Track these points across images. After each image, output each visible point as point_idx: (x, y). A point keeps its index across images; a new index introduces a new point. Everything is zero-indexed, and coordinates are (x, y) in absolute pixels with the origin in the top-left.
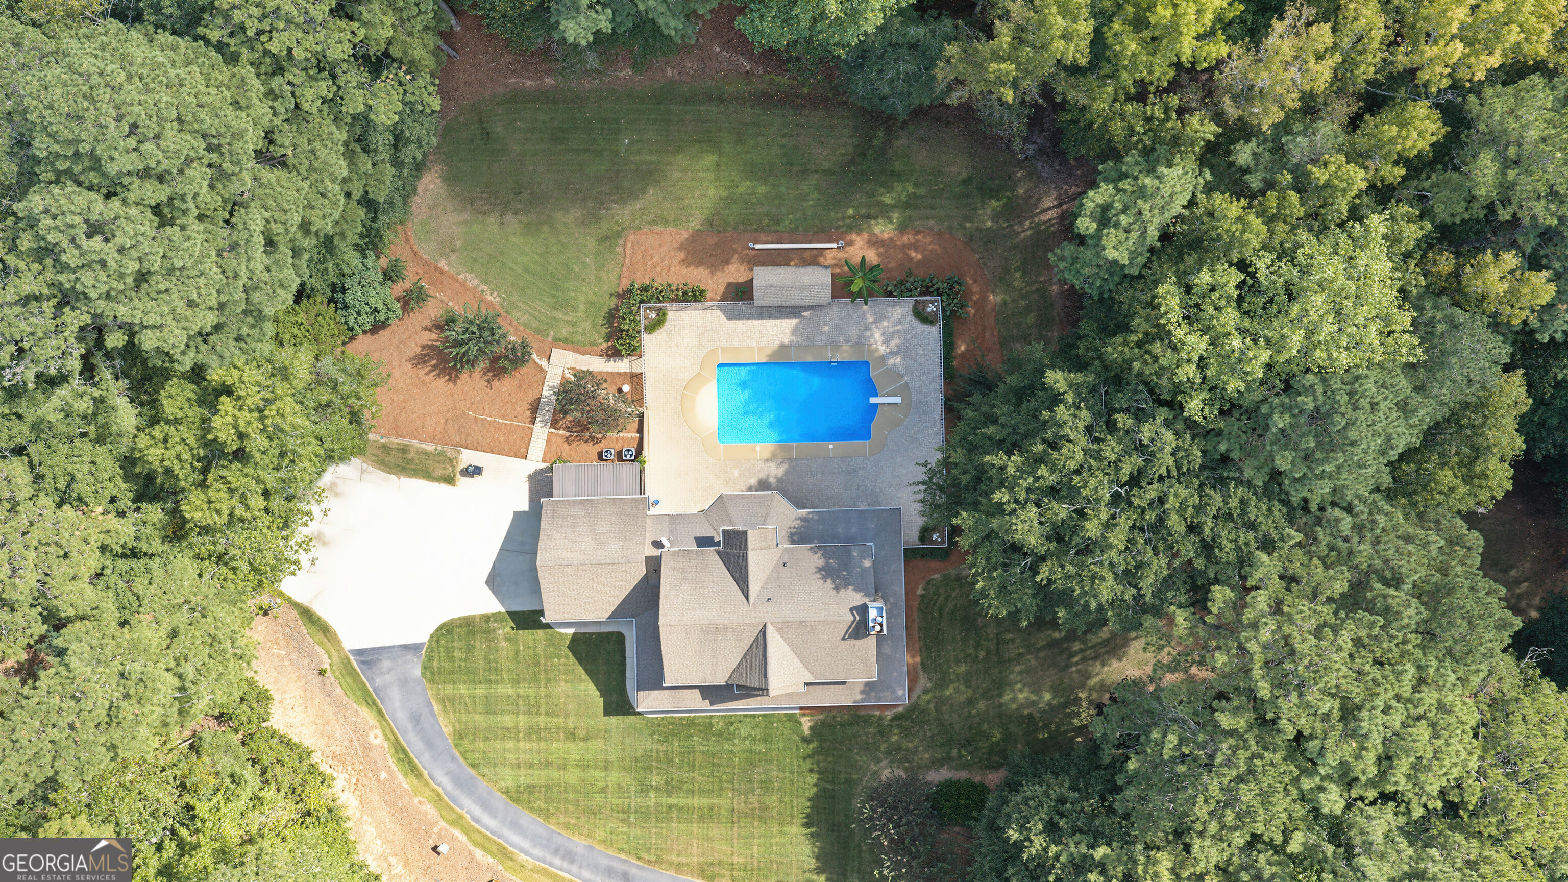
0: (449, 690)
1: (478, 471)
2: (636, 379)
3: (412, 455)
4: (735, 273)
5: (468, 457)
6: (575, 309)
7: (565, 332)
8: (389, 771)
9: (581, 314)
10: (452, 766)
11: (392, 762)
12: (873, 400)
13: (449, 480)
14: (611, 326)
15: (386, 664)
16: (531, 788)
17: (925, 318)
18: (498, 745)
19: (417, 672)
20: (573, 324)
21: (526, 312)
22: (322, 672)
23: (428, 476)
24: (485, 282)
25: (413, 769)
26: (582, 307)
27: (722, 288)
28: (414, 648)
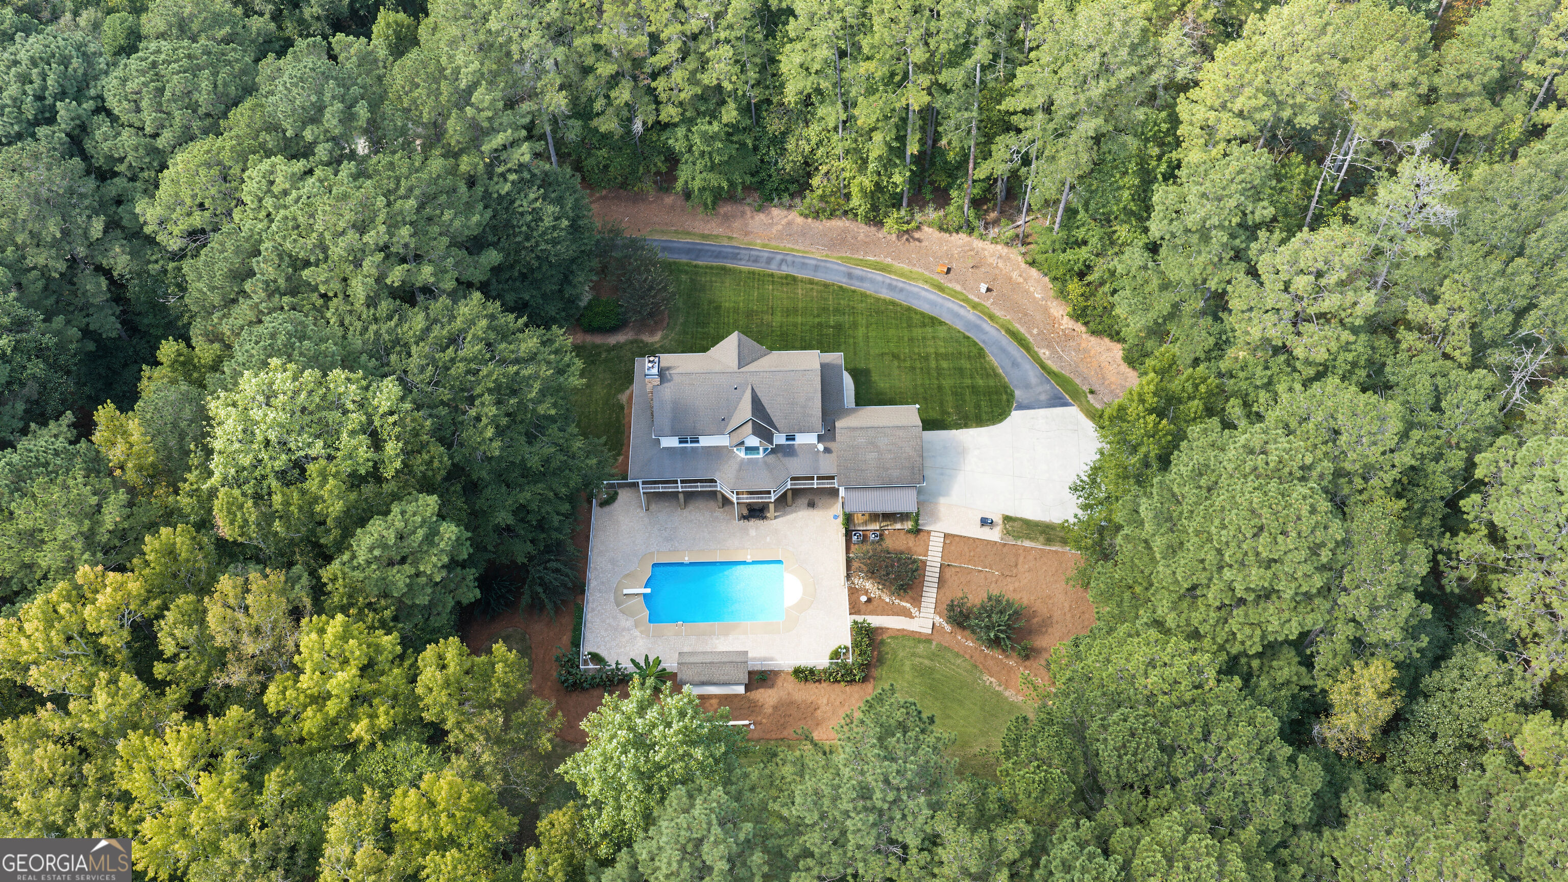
0: (992, 383)
1: (985, 522)
2: (854, 608)
3: (1041, 539)
4: (767, 697)
5: (994, 535)
6: (913, 667)
7: (921, 649)
8: (1032, 334)
9: (908, 663)
10: (983, 337)
11: (1031, 339)
12: (648, 591)
13: (1007, 519)
14: (880, 652)
15: (1043, 397)
16: (924, 325)
17: (596, 658)
18: (950, 350)
19: (1017, 393)
20: (914, 655)
21: (958, 666)
22: (1092, 392)
23: (1026, 523)
24: (998, 694)
25: (1014, 335)
26: (907, 668)
27: (779, 682)
28: (1021, 407)
